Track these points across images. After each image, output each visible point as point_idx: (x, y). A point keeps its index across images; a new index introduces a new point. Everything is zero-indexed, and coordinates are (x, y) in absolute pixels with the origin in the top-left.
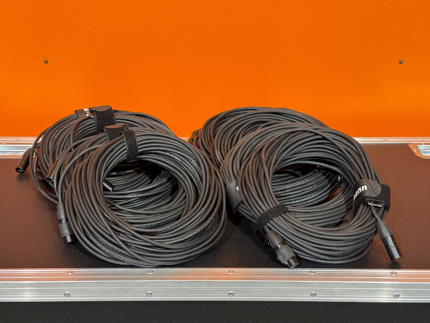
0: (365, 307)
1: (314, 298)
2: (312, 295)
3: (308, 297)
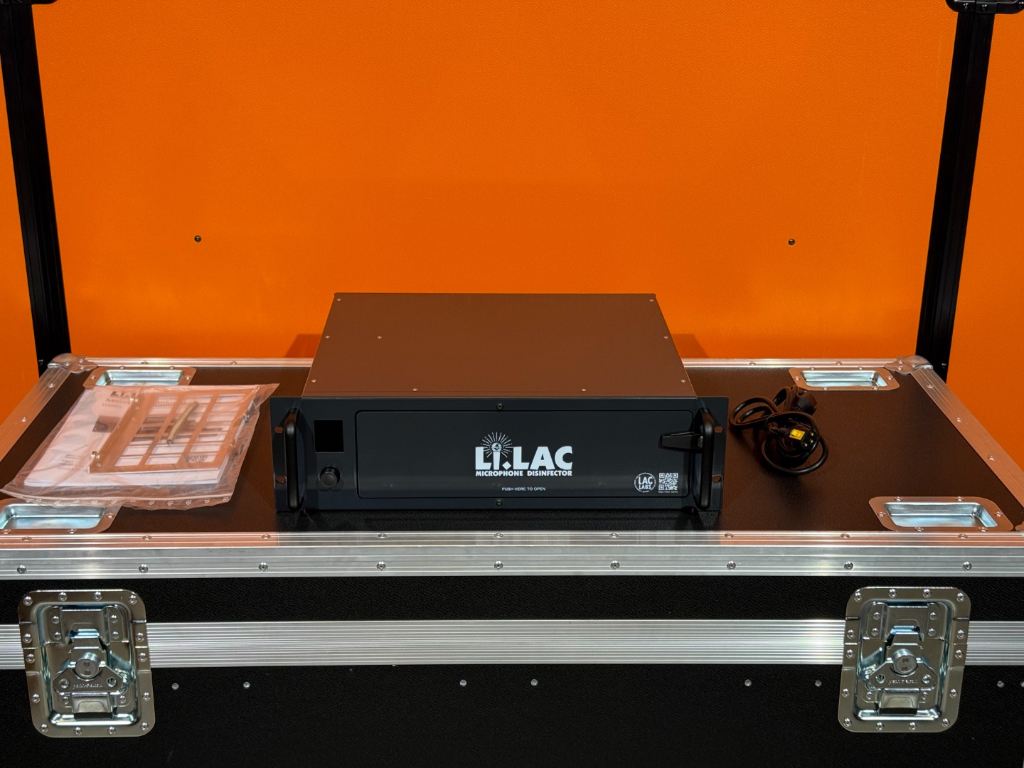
1: (617, 570)
2: (614, 566)
3: (608, 568)
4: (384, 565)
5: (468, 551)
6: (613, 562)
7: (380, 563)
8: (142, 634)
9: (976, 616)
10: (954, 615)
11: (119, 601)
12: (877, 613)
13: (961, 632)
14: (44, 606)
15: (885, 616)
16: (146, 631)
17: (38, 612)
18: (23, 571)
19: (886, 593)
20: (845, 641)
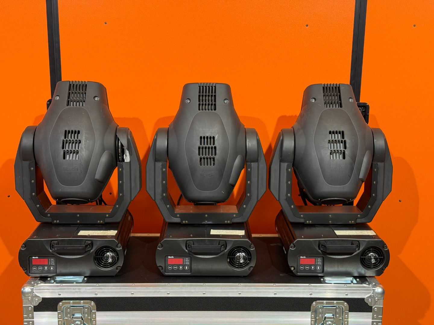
4: (169, 293)
8: (95, 315)
9: (351, 310)
10: (344, 310)
11: (88, 304)
12: (321, 310)
13: (346, 316)
14: (66, 306)
15: (323, 311)
16: (96, 314)
17: (63, 308)
18: (60, 295)
19: (323, 303)
20: (311, 319)
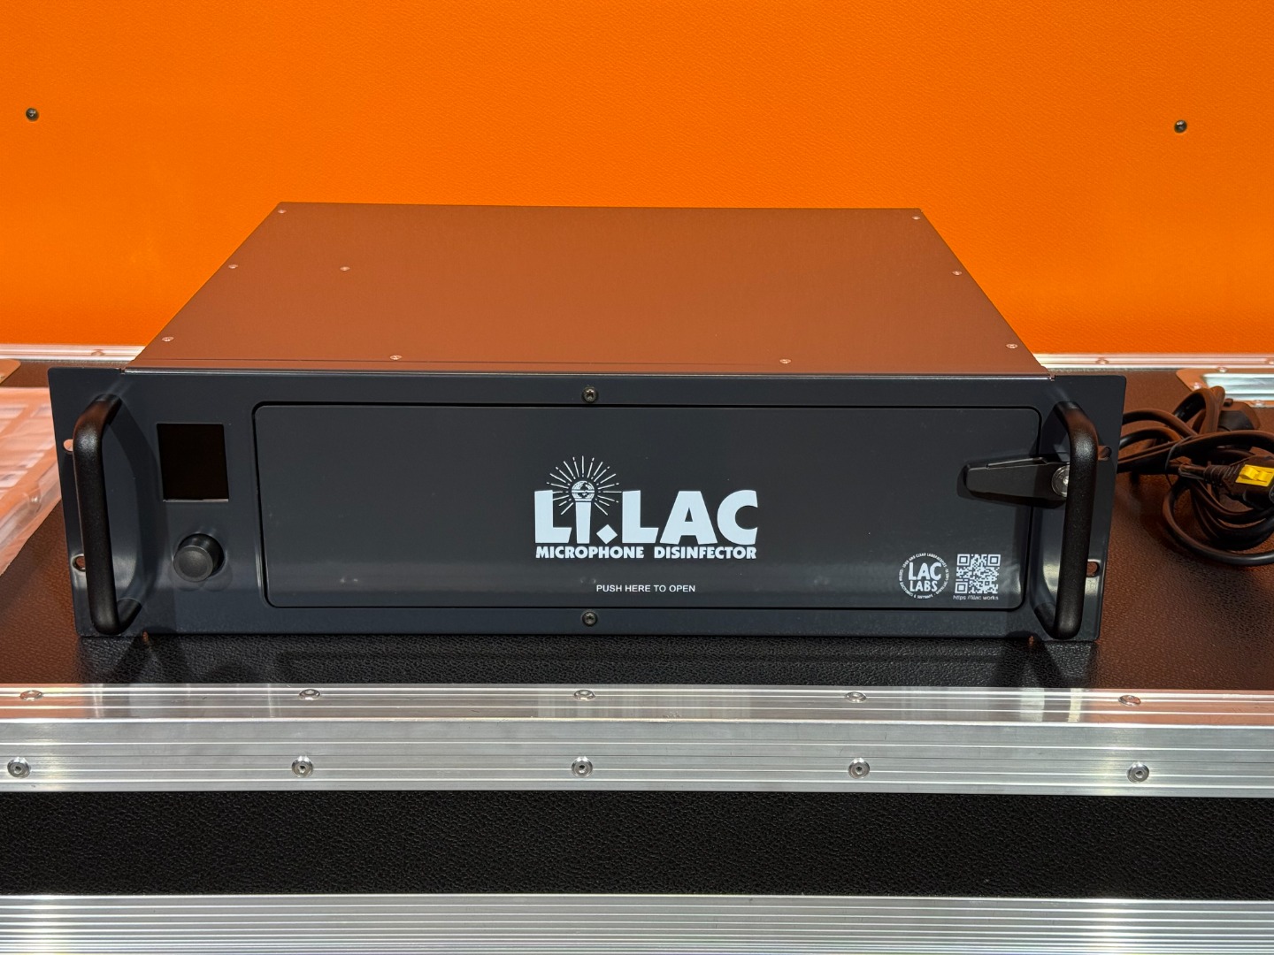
0: (1032, 813)
1: (864, 781)
2: (857, 770)
3: (841, 776)
4: (310, 765)
5: (508, 732)
6: (855, 761)
7: (300, 759)
